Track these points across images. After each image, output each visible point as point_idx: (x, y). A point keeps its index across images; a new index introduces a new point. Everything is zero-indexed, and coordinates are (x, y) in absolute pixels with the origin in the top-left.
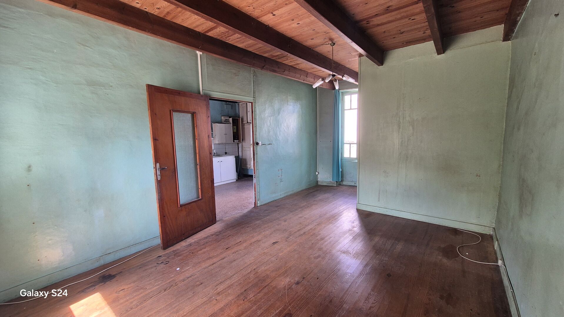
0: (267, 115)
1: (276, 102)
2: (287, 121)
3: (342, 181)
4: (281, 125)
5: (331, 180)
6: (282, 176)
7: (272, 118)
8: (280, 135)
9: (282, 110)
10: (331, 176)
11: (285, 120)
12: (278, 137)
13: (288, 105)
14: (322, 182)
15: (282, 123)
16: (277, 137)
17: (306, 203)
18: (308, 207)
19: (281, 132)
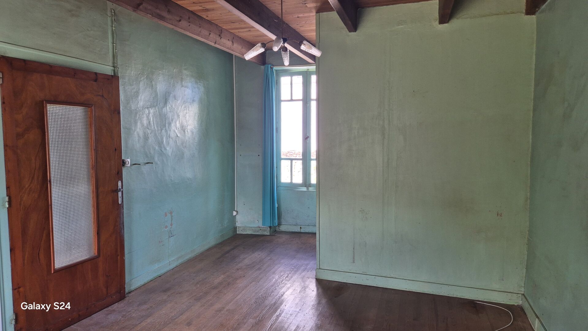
0: (141, 104)
1: (161, 78)
2: (180, 118)
3: (279, 224)
4: (170, 124)
5: (261, 225)
6: (171, 225)
7: (152, 111)
8: (169, 144)
9: (171, 95)
10: (261, 217)
11: (178, 116)
12: (165, 149)
13: (182, 86)
14: (244, 228)
15: (172, 120)
16: (163, 150)
17: (222, 276)
18: (229, 284)
19: (171, 139)
